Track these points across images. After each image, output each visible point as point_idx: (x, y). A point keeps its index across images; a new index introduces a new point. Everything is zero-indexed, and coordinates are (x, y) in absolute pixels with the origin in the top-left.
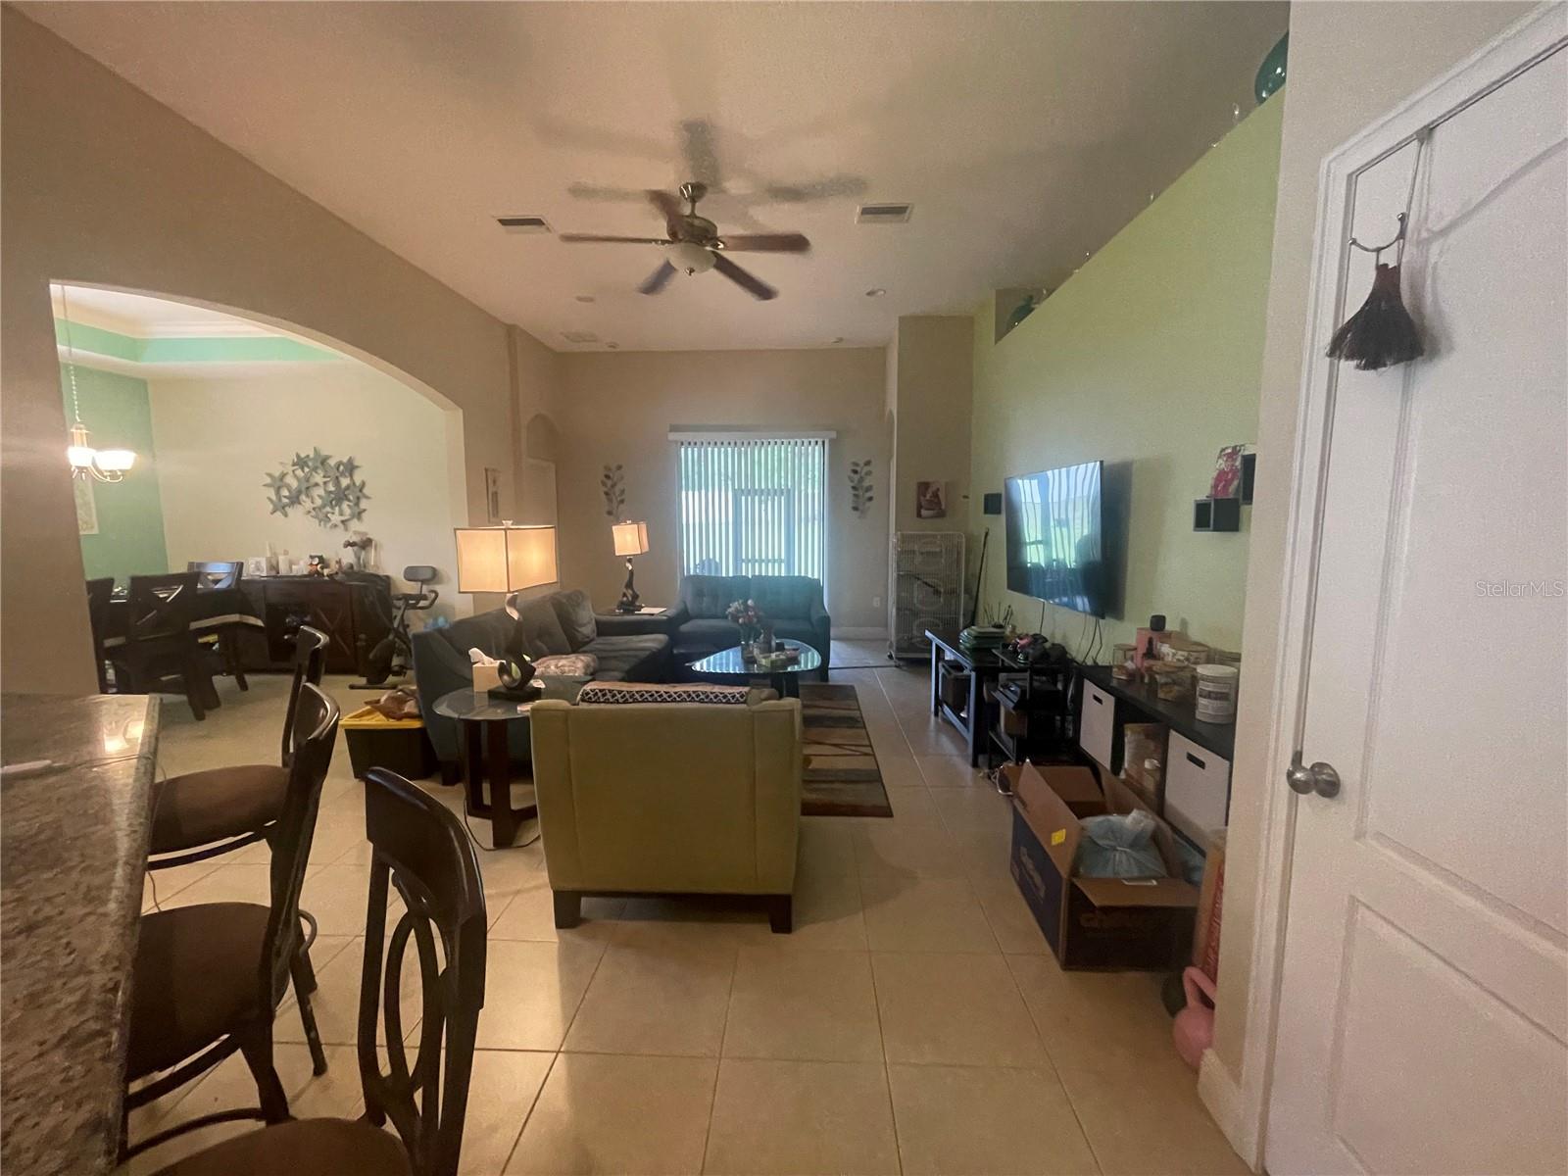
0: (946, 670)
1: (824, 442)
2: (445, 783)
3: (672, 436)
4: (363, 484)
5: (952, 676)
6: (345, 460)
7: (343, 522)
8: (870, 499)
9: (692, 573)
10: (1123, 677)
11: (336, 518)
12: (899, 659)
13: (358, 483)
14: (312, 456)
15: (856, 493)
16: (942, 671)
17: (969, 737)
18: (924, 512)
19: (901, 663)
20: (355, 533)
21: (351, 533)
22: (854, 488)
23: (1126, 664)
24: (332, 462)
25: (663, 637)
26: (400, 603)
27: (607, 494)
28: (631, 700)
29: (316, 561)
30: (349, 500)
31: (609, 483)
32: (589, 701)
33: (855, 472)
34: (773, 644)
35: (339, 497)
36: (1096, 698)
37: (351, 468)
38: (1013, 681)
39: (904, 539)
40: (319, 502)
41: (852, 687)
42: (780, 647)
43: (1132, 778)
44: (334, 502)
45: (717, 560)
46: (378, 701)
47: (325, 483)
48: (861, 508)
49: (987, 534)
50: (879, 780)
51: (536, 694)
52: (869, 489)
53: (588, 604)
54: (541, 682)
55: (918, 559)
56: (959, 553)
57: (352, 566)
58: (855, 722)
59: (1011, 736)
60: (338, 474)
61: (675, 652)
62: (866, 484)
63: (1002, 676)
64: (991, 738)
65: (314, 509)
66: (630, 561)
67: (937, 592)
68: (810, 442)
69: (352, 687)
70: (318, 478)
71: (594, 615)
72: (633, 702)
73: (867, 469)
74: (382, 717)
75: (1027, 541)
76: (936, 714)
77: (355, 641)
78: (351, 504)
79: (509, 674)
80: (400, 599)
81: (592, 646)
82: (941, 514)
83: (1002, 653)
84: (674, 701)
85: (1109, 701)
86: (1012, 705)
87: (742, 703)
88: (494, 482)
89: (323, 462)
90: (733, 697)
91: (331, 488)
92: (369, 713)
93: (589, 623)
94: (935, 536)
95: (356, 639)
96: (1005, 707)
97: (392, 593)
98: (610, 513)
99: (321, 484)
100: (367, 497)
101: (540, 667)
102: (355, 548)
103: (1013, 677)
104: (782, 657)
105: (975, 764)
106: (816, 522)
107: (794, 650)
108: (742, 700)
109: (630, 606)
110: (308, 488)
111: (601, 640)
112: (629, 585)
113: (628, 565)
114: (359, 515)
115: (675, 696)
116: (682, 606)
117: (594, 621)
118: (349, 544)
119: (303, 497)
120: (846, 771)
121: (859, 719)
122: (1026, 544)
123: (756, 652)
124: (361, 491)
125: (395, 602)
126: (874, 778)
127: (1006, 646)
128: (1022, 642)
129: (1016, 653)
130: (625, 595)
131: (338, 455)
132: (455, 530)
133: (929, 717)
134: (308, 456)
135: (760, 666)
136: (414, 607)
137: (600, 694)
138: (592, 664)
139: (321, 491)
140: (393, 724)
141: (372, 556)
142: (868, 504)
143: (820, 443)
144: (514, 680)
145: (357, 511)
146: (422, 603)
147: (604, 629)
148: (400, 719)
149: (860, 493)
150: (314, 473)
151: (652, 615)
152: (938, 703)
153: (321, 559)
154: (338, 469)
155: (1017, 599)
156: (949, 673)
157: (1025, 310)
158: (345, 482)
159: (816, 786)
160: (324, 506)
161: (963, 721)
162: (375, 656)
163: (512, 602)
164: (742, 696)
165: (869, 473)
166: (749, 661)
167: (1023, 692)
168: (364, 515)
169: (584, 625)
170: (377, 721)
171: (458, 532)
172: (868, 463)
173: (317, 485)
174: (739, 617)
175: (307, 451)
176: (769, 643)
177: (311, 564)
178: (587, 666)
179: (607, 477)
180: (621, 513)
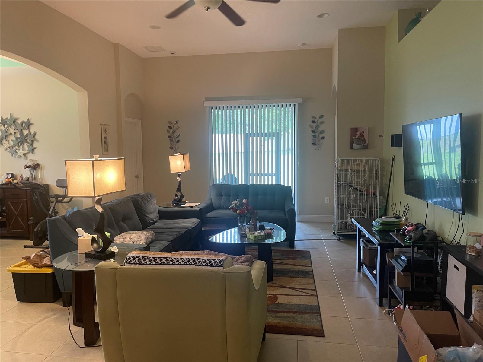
0: (365, 243)
1: (294, 105)
2: (64, 305)
3: (206, 104)
4: (35, 134)
5: (368, 248)
6: (26, 120)
7: (24, 155)
8: (323, 138)
9: (218, 182)
10: (474, 254)
11: (20, 152)
12: (340, 235)
13: (32, 133)
14: (9, 118)
15: (314, 134)
16: (362, 244)
17: (377, 286)
18: (355, 146)
19: (341, 238)
20: (30, 160)
21: (28, 161)
22: (313, 132)
23: (476, 245)
24: (19, 122)
25: (196, 221)
26: (53, 200)
27: (170, 137)
28: (154, 263)
29: (10, 176)
30: (28, 143)
31: (171, 131)
32: (130, 263)
33: (314, 122)
34: (258, 225)
35: (21, 141)
36: (455, 267)
37: (28, 124)
38: (403, 253)
39: (342, 162)
40: (12, 143)
41: (309, 252)
42: (262, 228)
43: (476, 321)
44: (20, 144)
45: (232, 173)
46: (30, 257)
47: (15, 133)
48: (317, 143)
49: (393, 159)
50: (319, 313)
51: (112, 255)
52: (322, 132)
53: (154, 201)
54: (116, 248)
55: (351, 174)
56: (377, 171)
57: (28, 179)
58: (308, 275)
59: (401, 288)
60: (22, 128)
61: (203, 229)
62: (320, 129)
63: (396, 250)
64: (389, 287)
65: (9, 147)
66: (179, 176)
67: (363, 195)
68: (286, 105)
69: (25, 247)
70: (12, 130)
71: (157, 207)
72: (156, 264)
73: (321, 120)
74: (31, 266)
75: (422, 162)
76: (359, 271)
77: (28, 221)
78: (29, 144)
79: (97, 242)
80: (54, 197)
81: (156, 225)
82: (366, 147)
83: (397, 236)
84: (180, 264)
85: (463, 269)
86: (401, 269)
87: (220, 266)
88: (106, 131)
89: (14, 122)
90: (215, 262)
91: (19, 136)
92: (25, 264)
93: (154, 212)
94: (361, 161)
95: (29, 220)
96: (397, 270)
97: (50, 194)
98: (171, 148)
99: (13, 134)
100: (37, 141)
101: (118, 239)
102: (30, 169)
103: (403, 251)
104: (262, 234)
105: (381, 305)
106: (290, 151)
107: (270, 229)
108: (220, 264)
109: (179, 202)
110: (6, 136)
111: (161, 222)
112: (179, 190)
113: (178, 178)
114: (33, 150)
115: (181, 261)
116: (209, 202)
117: (157, 211)
118: (27, 167)
119: (4, 141)
120: (298, 306)
121: (311, 273)
122: (421, 164)
123: (247, 230)
124: (34, 137)
125: (51, 199)
126: (316, 311)
127: (398, 231)
128: (408, 229)
129: (404, 235)
130: (176, 195)
131: (22, 118)
132: (65, 161)
133: (355, 272)
134: (7, 118)
135: (249, 239)
136: (61, 202)
137: (137, 259)
138: (151, 237)
139: (12, 138)
140: (37, 270)
141: (39, 174)
142: (322, 141)
143: (292, 105)
144: (100, 247)
145: (32, 148)
146: (65, 200)
147: (164, 215)
148: (41, 267)
149: (317, 134)
150: (10, 128)
151: (192, 207)
152: (360, 264)
153: (12, 174)
154: (22, 126)
155: (412, 201)
156: (367, 246)
157: (416, 21)
158: (25, 132)
159: (279, 314)
160: (14, 146)
161: (374, 276)
162: (38, 229)
163: (99, 202)
164: (220, 262)
165: (322, 123)
166: (243, 236)
167: (409, 260)
168: (35, 150)
169: (151, 213)
170: (29, 269)
171: (67, 162)
172: (322, 117)
173: (11, 134)
174: (237, 210)
175: (6, 116)
176: (255, 225)
177: (7, 178)
178: (147, 238)
179: (170, 127)
180: (175, 148)
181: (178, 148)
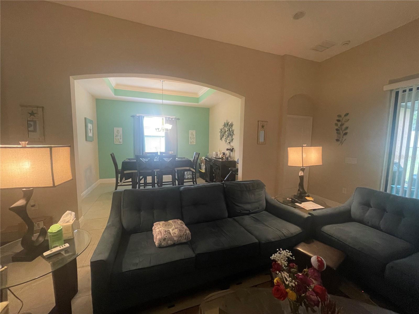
3: (388, 88)
11: (228, 141)
20: (230, 146)
27: (337, 130)
29: (223, 154)
35: (229, 135)
37: (232, 125)
45: (402, 165)
66: (303, 170)
78: (231, 137)
88: (263, 126)
98: (338, 140)
99: (227, 131)
100: (234, 135)
102: (229, 151)
113: (301, 172)
124: (233, 132)
141: (233, 154)
145: (232, 139)
158: (231, 130)
160: (227, 137)
179: (338, 121)
180: (342, 141)
181: (345, 140)
